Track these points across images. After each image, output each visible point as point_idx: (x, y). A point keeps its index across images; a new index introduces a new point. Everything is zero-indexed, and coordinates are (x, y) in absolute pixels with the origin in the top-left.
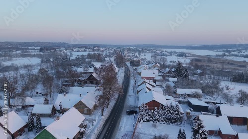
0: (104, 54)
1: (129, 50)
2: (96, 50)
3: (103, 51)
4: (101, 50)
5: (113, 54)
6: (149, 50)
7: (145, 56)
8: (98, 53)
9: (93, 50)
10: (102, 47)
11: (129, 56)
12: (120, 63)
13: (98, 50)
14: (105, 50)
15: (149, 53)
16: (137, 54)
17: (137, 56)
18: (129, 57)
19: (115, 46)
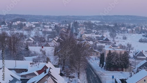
0: (33, 33)
1: (89, 26)
2: (15, 27)
3: (31, 28)
4: (27, 25)
5: (52, 35)
6: (129, 27)
7: (125, 38)
8: (21, 31)
9: (10, 27)
10: (31, 21)
11: (90, 39)
12: (72, 62)
13: (21, 26)
14: (37, 25)
15: (132, 32)
16: (107, 34)
17: (107, 40)
18: (91, 43)
19: (58, 18)
